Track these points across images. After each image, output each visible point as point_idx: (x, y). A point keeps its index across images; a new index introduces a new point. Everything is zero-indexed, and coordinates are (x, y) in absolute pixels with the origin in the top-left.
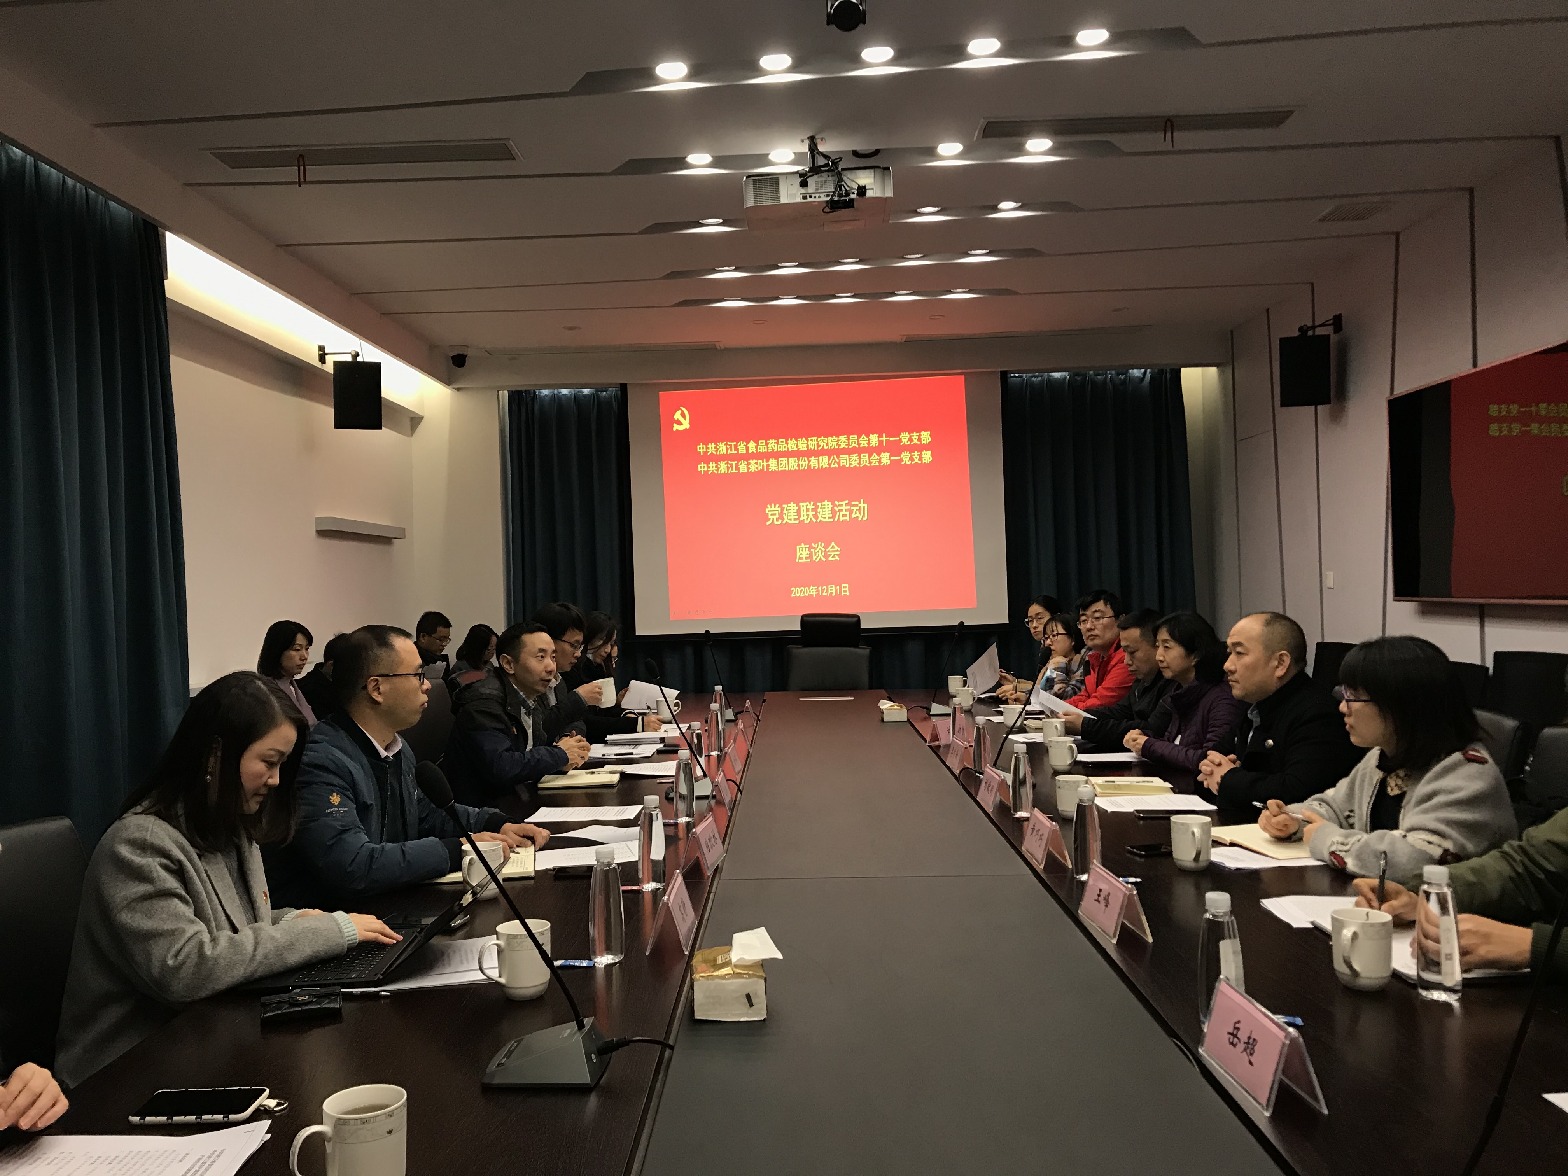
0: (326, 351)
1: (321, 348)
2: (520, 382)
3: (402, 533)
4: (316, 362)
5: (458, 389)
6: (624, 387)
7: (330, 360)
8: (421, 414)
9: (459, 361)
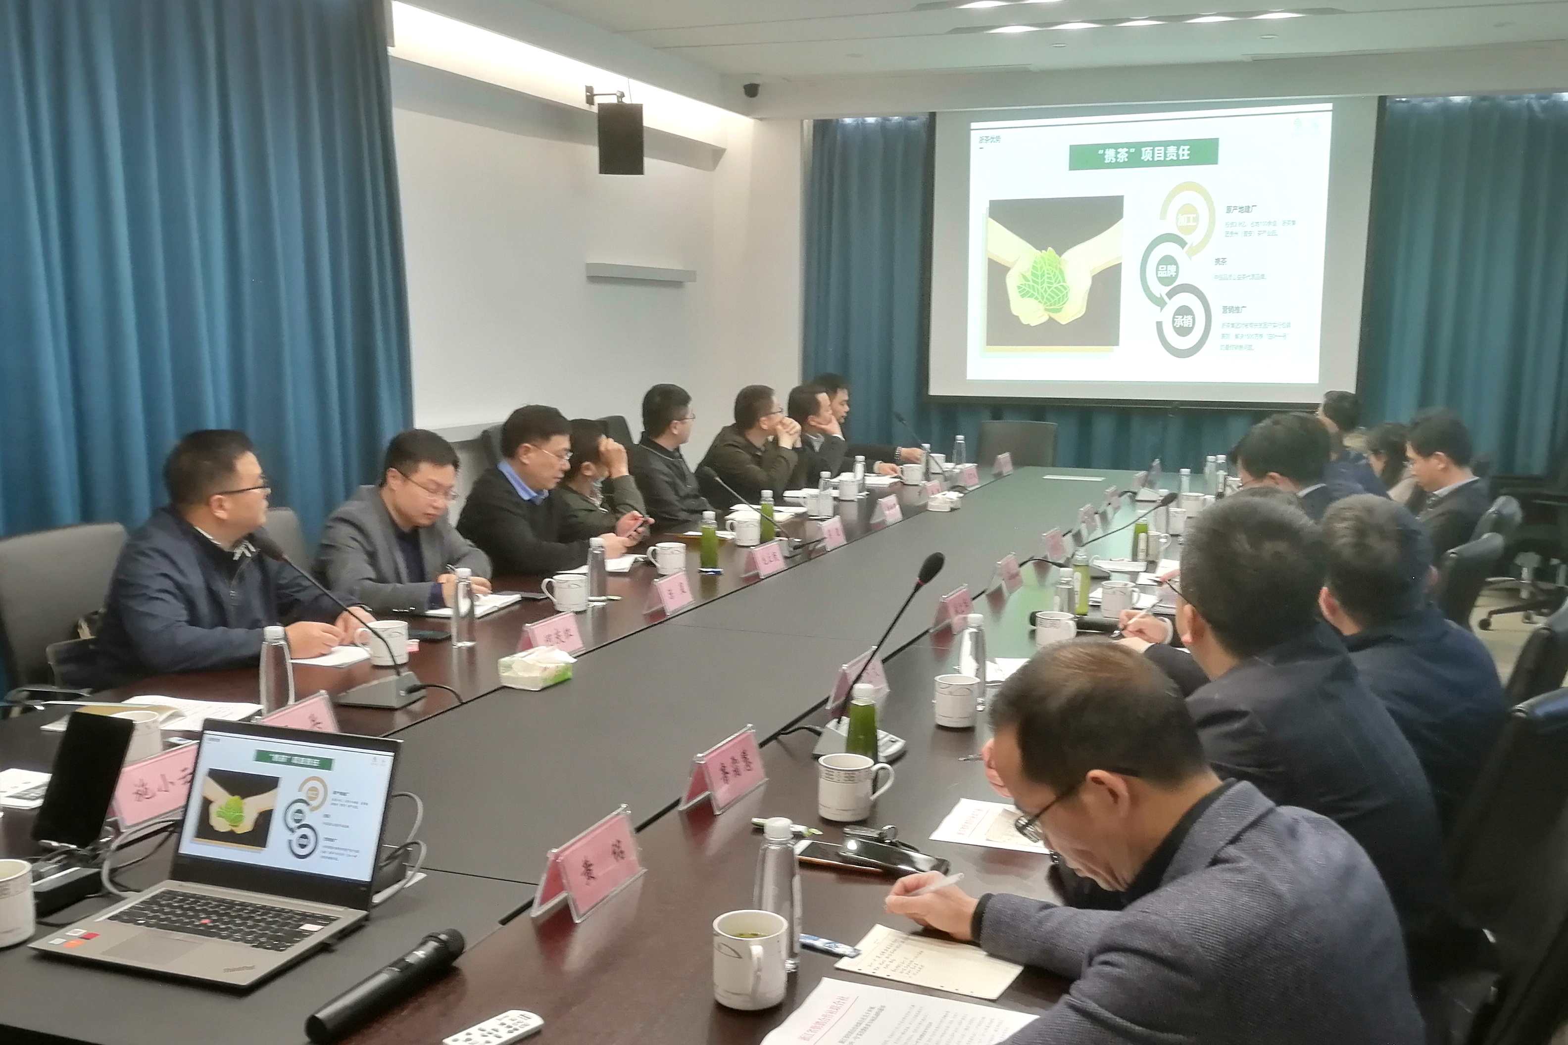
0: (595, 92)
1: (589, 89)
2: (825, 113)
3: (691, 276)
4: (584, 106)
5: (761, 119)
6: (933, 115)
7: (598, 100)
8: (723, 146)
9: (752, 90)
